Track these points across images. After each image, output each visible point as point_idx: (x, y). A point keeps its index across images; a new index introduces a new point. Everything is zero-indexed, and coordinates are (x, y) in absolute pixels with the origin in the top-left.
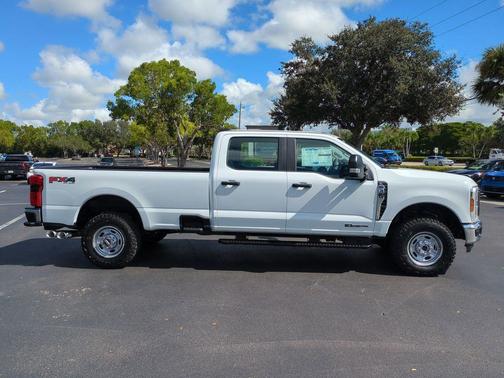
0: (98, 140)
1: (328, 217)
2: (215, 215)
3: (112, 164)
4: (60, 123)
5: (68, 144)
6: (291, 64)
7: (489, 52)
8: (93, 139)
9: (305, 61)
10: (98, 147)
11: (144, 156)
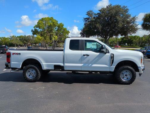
0: (25, 41)
3: (31, 49)
4: (14, 36)
5: (16, 42)
6: (86, 18)
7: (146, 15)
8: (23, 41)
9: (90, 17)
10: (25, 44)
11: (39, 46)
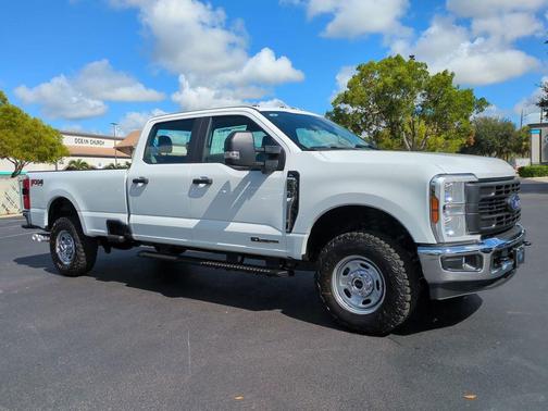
1: (233, 227)
2: (132, 221)
